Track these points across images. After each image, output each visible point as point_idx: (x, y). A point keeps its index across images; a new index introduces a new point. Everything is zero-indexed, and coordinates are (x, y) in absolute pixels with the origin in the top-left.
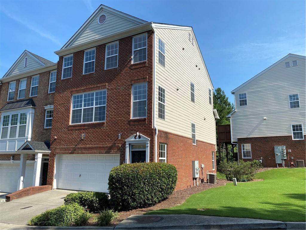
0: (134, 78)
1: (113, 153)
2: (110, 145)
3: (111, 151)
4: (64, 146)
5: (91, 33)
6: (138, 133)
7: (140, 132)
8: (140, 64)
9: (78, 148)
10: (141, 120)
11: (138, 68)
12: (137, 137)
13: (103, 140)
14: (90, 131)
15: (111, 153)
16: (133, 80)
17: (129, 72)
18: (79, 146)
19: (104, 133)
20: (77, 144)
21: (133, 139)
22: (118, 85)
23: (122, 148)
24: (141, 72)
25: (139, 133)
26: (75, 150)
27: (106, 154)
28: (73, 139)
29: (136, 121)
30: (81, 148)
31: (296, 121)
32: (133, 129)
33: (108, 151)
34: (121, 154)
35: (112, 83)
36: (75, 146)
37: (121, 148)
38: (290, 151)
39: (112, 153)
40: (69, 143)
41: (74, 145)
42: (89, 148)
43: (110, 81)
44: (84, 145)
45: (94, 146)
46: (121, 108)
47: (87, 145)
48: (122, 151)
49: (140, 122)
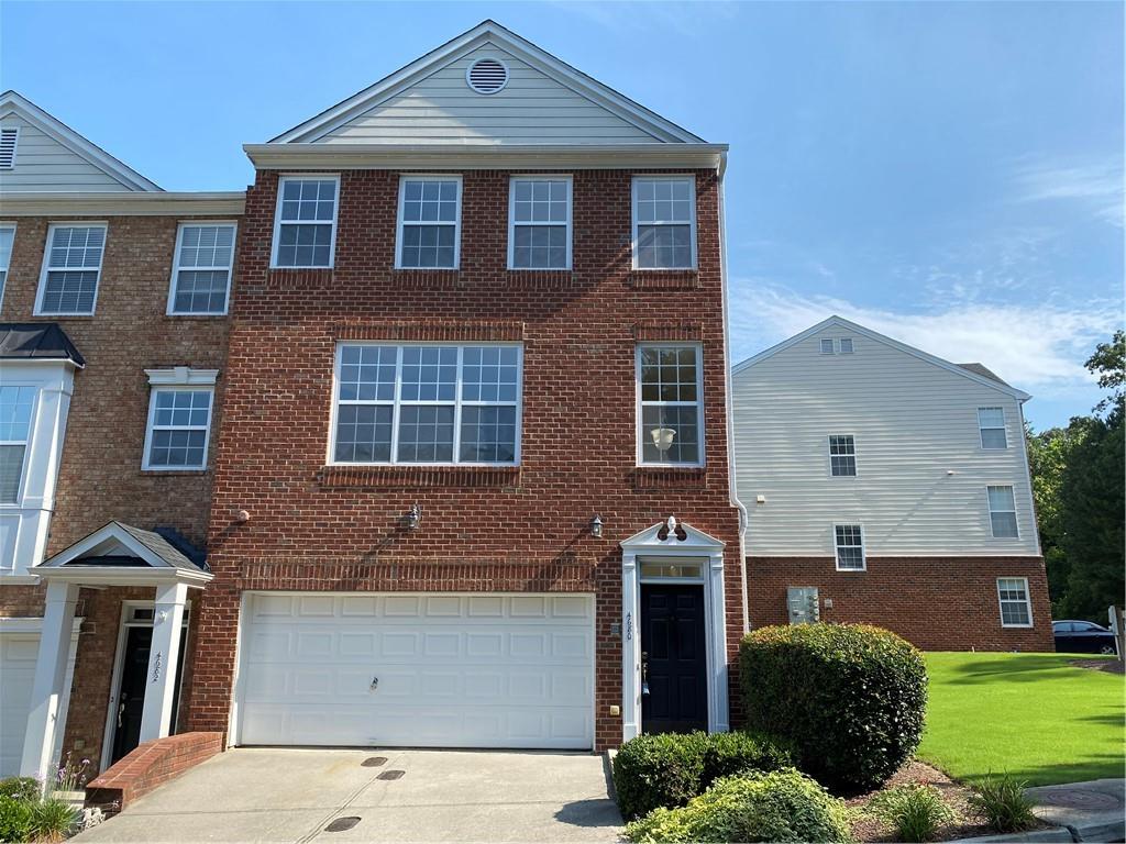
0: (648, 321)
1: (565, 591)
2: (551, 558)
3: (553, 583)
4: (300, 553)
5: (430, 113)
6: (672, 521)
7: (682, 515)
8: (669, 275)
9: (384, 567)
10: (683, 474)
11: (663, 289)
12: (672, 533)
13: (512, 537)
14: (446, 497)
15: (552, 591)
16: (643, 328)
17: (625, 295)
18: (385, 557)
19: (515, 508)
20: (376, 547)
21: (654, 541)
22: (577, 336)
23: (605, 571)
24: (673, 305)
25: (677, 521)
26: (365, 572)
27: (530, 591)
28: (347, 525)
29: (661, 474)
30: (401, 568)
31: (846, 514)
32: (650, 504)
33: (542, 579)
34: (602, 593)
35: (548, 326)
36: (361, 558)
37: (599, 571)
38: (829, 602)
39: (559, 591)
40: (326, 542)
41: (357, 554)
42: (443, 568)
43: (539, 315)
44: (416, 554)
45: (467, 560)
46: (592, 421)
47: (428, 554)
48: (607, 584)
49: (678, 479)
